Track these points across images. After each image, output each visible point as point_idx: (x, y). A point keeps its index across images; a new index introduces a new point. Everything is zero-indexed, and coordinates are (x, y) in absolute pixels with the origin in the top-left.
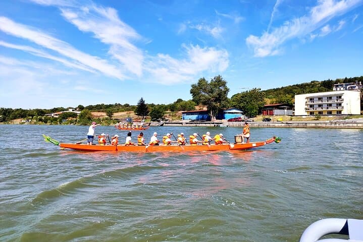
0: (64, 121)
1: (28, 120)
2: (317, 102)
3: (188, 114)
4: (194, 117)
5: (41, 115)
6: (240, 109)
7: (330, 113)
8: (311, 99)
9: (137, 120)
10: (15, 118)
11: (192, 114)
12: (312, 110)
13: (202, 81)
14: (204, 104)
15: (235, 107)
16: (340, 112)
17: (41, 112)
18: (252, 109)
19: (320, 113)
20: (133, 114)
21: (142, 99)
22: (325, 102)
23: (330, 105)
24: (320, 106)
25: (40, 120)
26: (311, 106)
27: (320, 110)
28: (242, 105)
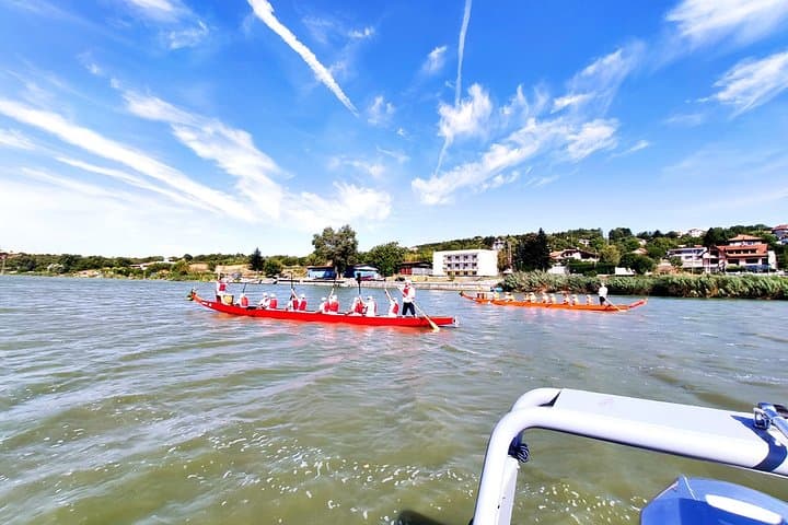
0: (153, 275)
1: (103, 271)
2: (454, 261)
3: (314, 270)
4: (321, 274)
5: (125, 266)
6: (374, 265)
7: (466, 273)
8: (449, 258)
9: (249, 276)
10: (85, 268)
11: (319, 270)
12: (449, 269)
13: (327, 231)
14: (329, 258)
15: (368, 263)
16: (475, 273)
17: (125, 262)
18: (386, 267)
19: (457, 273)
20: (244, 269)
21: (257, 251)
22: (462, 261)
23: (466, 265)
24: (457, 265)
25: (120, 272)
26: (449, 265)
27: (456, 269)
28: (376, 261)
